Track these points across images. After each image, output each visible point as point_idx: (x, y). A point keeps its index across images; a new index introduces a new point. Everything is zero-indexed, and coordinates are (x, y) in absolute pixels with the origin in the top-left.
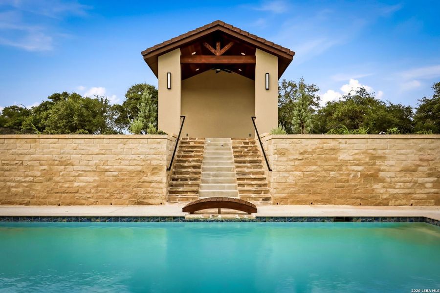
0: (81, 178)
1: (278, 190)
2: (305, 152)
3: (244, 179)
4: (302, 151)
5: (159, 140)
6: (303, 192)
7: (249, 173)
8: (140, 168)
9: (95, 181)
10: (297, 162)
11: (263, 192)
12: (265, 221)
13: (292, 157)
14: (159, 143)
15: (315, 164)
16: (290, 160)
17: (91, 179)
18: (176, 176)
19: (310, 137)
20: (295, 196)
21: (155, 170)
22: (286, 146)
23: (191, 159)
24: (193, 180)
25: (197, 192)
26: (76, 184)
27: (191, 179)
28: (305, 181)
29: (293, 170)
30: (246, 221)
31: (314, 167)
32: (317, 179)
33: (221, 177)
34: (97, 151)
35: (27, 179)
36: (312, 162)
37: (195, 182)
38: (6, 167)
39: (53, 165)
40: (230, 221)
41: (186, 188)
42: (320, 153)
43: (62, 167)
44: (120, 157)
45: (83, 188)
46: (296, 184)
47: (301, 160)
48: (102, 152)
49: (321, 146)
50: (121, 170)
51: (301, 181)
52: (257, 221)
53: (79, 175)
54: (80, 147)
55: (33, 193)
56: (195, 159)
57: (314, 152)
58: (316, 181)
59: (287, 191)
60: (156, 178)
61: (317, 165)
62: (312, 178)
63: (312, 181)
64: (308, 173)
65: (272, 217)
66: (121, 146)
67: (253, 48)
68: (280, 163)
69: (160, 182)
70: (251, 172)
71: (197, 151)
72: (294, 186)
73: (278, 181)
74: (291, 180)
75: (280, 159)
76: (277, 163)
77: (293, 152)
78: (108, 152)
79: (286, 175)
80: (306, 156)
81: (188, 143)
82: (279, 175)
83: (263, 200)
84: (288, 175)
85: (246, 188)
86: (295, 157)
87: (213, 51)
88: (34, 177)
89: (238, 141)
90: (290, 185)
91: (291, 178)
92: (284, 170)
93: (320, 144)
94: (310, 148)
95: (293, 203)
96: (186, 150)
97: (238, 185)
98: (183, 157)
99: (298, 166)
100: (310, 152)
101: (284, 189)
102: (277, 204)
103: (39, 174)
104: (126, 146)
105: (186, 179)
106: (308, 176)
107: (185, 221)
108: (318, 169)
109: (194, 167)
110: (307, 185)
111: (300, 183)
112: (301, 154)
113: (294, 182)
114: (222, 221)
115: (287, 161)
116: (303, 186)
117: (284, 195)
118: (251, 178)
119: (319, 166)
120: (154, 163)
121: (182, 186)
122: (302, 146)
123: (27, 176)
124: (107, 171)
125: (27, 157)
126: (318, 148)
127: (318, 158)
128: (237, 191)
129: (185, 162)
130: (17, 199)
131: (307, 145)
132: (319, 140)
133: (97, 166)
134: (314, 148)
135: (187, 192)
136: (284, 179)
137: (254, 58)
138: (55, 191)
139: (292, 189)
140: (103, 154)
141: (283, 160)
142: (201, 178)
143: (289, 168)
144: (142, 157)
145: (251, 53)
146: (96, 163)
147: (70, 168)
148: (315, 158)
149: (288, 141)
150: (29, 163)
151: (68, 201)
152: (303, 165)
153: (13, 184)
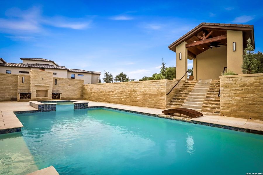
0: (139, 97)
1: (224, 108)
2: (244, 85)
3: (209, 100)
4: (241, 85)
5: (163, 82)
6: (242, 110)
7: (213, 97)
8: (156, 93)
9: (142, 98)
10: (238, 92)
11: (217, 108)
12: (196, 124)
13: (234, 88)
14: (163, 83)
15: (253, 93)
16: (233, 90)
17: (141, 97)
18: (175, 98)
19: (248, 76)
20: (237, 112)
21: (162, 94)
22: (230, 82)
23: (185, 90)
24: (182, 99)
25: (181, 105)
26: (137, 99)
27: (181, 99)
28: (244, 103)
29: (235, 96)
30: (186, 122)
31: (252, 95)
32: (254, 102)
33: (198, 99)
34: (143, 87)
35: (125, 96)
36: (250, 92)
37: (182, 100)
38: (121, 92)
39: (132, 92)
40: (178, 120)
41: (177, 103)
42: (257, 86)
43: (134, 92)
44: (150, 89)
45: (139, 100)
46: (237, 105)
47: (241, 90)
48: (145, 87)
49: (258, 81)
50: (150, 94)
51: (241, 103)
52: (191, 123)
53: (138, 96)
54: (138, 85)
55: (126, 101)
56: (187, 90)
57: (251, 85)
58: (254, 104)
59: (230, 109)
60: (162, 98)
61: (254, 94)
62: (251, 102)
63: (250, 104)
64: (246, 98)
65: (200, 122)
66: (150, 85)
67: (225, 31)
68: (225, 92)
69: (164, 99)
70: (215, 97)
71: (190, 86)
72: (235, 106)
73: (224, 102)
74: (233, 102)
75: (226, 90)
76: (224, 92)
77: (236, 85)
78: (146, 87)
79: (230, 99)
80: (245, 87)
81: (189, 83)
82: (224, 99)
83: (215, 112)
84: (231, 99)
85: (208, 105)
86: (236, 88)
87: (201, 38)
88: (127, 96)
89: (215, 81)
90: (232, 105)
91: (233, 101)
92: (228, 96)
93: (257, 79)
94: (249, 83)
95: (234, 116)
96: (186, 86)
97: (204, 103)
98: (183, 89)
99: (239, 94)
100: (248, 85)
101: (229, 107)
102: (224, 116)
103: (128, 94)
104: (152, 85)
105: (179, 99)
106: (247, 100)
107: (158, 117)
108: (255, 96)
109: (186, 94)
110: (246, 106)
111: (240, 105)
112: (241, 86)
113: (236, 104)
114: (174, 120)
115: (230, 91)
116: (243, 106)
117: (228, 111)
118: (213, 100)
119: (257, 94)
120: (162, 91)
121: (176, 102)
122: (242, 81)
123: (125, 95)
124: (146, 94)
125: (126, 89)
126: (256, 83)
127: (255, 89)
128: (202, 106)
129: (182, 91)
130: (123, 103)
131: (247, 81)
132: (257, 77)
133: (143, 92)
134: (251, 82)
135: (177, 105)
136: (228, 101)
137: (226, 36)
138: (132, 101)
139: (234, 108)
140: (145, 88)
141: (227, 90)
142: (186, 99)
143: (231, 95)
144: (157, 89)
145: (225, 34)
146: (143, 91)
147: (136, 93)
148: (253, 89)
149: (231, 79)
150: (126, 91)
151: (135, 104)
152: (243, 94)
153: (122, 98)
